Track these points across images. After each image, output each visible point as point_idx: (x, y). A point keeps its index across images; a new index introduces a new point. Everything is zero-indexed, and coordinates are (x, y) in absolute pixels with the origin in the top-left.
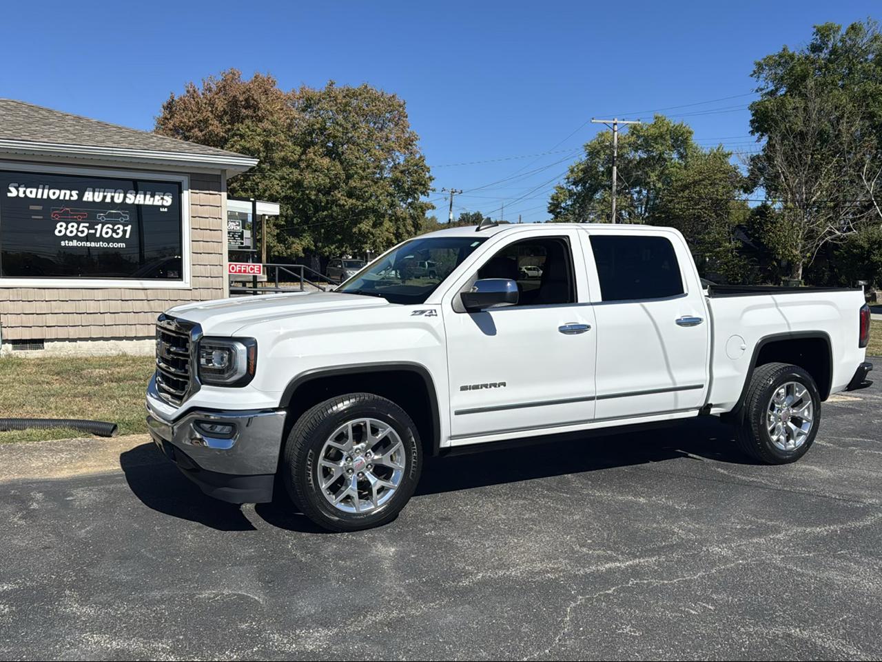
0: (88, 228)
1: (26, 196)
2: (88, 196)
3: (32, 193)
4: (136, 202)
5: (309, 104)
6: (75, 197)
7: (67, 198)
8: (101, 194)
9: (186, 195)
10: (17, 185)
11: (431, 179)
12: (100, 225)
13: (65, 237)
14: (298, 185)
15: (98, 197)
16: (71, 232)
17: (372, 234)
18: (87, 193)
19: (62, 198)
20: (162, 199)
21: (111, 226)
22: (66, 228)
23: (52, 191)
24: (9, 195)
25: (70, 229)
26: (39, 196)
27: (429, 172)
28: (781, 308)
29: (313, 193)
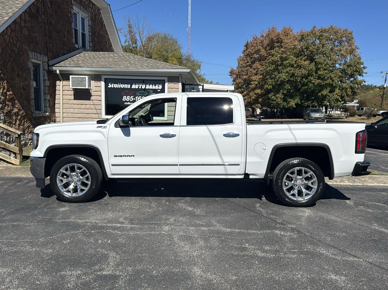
0: (133, 98)
1: (114, 87)
2: (133, 87)
3: (116, 86)
4: (150, 88)
5: (302, 38)
6: (129, 87)
7: (127, 87)
8: (138, 85)
9: (166, 84)
10: (111, 83)
11: (364, 68)
12: (137, 97)
13: (126, 101)
14: (293, 75)
15: (137, 87)
16: (128, 99)
17: (329, 96)
18: (133, 85)
19: (125, 87)
20: (159, 86)
21: (141, 97)
22: (126, 98)
23: (122, 85)
24: (109, 87)
25: (127, 98)
26: (118, 87)
27: (363, 64)
28: (293, 131)
29: (299, 78)
